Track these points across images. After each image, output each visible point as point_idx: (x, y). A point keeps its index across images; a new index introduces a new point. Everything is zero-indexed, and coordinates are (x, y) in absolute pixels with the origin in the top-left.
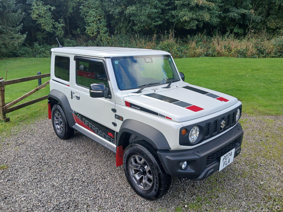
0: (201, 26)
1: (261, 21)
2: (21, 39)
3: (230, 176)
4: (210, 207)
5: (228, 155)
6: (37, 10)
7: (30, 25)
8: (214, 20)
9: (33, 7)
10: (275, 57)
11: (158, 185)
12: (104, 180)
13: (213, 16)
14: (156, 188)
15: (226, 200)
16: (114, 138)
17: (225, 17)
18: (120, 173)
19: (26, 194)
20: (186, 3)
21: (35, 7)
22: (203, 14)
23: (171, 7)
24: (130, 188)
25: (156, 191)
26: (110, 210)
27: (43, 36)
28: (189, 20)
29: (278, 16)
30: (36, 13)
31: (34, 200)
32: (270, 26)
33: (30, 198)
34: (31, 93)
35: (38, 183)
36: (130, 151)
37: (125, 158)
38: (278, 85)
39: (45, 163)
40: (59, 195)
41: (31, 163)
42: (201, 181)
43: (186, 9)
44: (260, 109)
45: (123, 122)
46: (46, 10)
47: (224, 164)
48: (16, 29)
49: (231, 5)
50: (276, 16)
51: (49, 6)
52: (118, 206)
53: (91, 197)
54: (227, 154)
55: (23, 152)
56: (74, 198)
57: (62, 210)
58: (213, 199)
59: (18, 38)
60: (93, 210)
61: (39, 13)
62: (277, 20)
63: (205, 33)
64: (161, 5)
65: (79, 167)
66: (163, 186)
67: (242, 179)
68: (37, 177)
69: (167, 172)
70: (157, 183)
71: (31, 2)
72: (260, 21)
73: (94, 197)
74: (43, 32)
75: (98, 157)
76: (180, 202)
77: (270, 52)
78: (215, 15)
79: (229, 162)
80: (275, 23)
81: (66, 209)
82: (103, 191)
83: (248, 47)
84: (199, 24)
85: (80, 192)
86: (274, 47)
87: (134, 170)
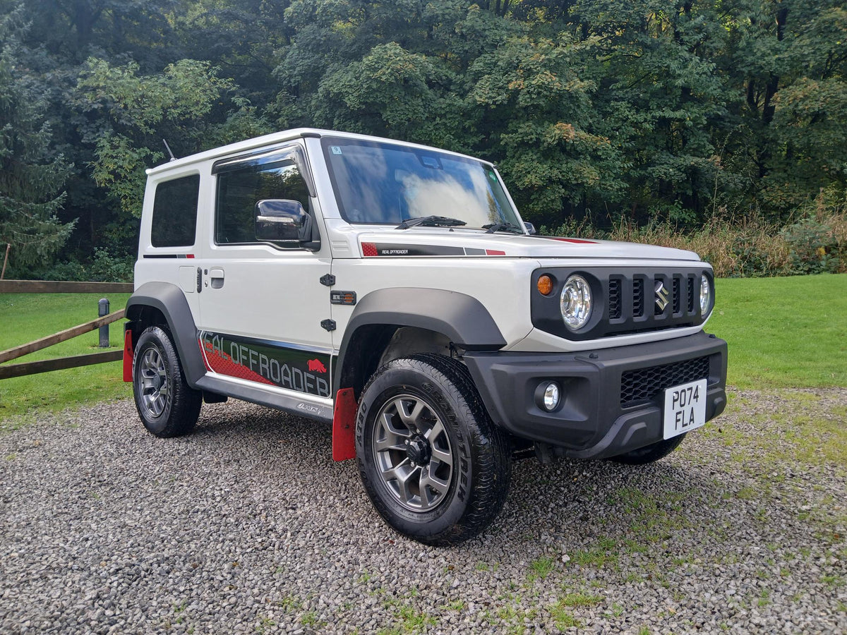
0: (577, 200)
1: (744, 187)
2: (58, 234)
3: (701, 496)
4: (646, 559)
5: (688, 393)
6: (110, 160)
7: (87, 204)
8: (611, 186)
9: (99, 153)
10: (793, 274)
11: (468, 474)
12: (291, 511)
13: (609, 176)
14: (463, 485)
15: (695, 544)
16: (325, 376)
17: (642, 180)
18: (344, 496)
19: (29, 543)
20: (531, 139)
21: (105, 151)
22: (580, 167)
23: (490, 153)
24: (377, 525)
25: (462, 499)
26: (312, 573)
27: (124, 234)
28: (540, 183)
29: (788, 175)
30: (107, 167)
31: (54, 555)
32: (771, 201)
33: (40, 552)
34: (74, 331)
35: (71, 522)
36: (379, 386)
37: (361, 417)
38: (814, 330)
39: (99, 481)
40: (139, 545)
41: (54, 483)
42: (609, 509)
43: (531, 154)
44: (770, 376)
45: (354, 307)
46: (137, 160)
47: (678, 420)
48: (45, 207)
49: (657, 146)
50: (785, 175)
51: (146, 149)
52: (338, 565)
53: (245, 546)
54: (685, 386)
55: (34, 462)
56: (190, 550)
57: (145, 577)
58: (654, 544)
59: (49, 232)
60: (251, 573)
61: (117, 169)
62: (786, 185)
63: (588, 221)
64: (463, 146)
65: (211, 487)
66: (485, 475)
67: (740, 502)
68: (71, 509)
69: (496, 422)
70: (465, 469)
71: (94, 139)
72: (740, 186)
73: (257, 545)
74: (123, 224)
75: (273, 469)
76: (545, 551)
77: (780, 264)
78: (614, 174)
79: (692, 420)
80: (782, 191)
81: (159, 574)
82: (289, 534)
83: (713, 251)
84: (571, 197)
85: (211, 538)
86: (788, 249)
87: (391, 451)
